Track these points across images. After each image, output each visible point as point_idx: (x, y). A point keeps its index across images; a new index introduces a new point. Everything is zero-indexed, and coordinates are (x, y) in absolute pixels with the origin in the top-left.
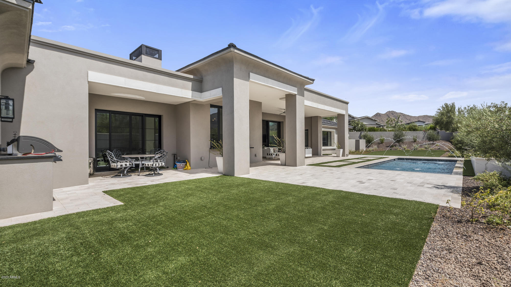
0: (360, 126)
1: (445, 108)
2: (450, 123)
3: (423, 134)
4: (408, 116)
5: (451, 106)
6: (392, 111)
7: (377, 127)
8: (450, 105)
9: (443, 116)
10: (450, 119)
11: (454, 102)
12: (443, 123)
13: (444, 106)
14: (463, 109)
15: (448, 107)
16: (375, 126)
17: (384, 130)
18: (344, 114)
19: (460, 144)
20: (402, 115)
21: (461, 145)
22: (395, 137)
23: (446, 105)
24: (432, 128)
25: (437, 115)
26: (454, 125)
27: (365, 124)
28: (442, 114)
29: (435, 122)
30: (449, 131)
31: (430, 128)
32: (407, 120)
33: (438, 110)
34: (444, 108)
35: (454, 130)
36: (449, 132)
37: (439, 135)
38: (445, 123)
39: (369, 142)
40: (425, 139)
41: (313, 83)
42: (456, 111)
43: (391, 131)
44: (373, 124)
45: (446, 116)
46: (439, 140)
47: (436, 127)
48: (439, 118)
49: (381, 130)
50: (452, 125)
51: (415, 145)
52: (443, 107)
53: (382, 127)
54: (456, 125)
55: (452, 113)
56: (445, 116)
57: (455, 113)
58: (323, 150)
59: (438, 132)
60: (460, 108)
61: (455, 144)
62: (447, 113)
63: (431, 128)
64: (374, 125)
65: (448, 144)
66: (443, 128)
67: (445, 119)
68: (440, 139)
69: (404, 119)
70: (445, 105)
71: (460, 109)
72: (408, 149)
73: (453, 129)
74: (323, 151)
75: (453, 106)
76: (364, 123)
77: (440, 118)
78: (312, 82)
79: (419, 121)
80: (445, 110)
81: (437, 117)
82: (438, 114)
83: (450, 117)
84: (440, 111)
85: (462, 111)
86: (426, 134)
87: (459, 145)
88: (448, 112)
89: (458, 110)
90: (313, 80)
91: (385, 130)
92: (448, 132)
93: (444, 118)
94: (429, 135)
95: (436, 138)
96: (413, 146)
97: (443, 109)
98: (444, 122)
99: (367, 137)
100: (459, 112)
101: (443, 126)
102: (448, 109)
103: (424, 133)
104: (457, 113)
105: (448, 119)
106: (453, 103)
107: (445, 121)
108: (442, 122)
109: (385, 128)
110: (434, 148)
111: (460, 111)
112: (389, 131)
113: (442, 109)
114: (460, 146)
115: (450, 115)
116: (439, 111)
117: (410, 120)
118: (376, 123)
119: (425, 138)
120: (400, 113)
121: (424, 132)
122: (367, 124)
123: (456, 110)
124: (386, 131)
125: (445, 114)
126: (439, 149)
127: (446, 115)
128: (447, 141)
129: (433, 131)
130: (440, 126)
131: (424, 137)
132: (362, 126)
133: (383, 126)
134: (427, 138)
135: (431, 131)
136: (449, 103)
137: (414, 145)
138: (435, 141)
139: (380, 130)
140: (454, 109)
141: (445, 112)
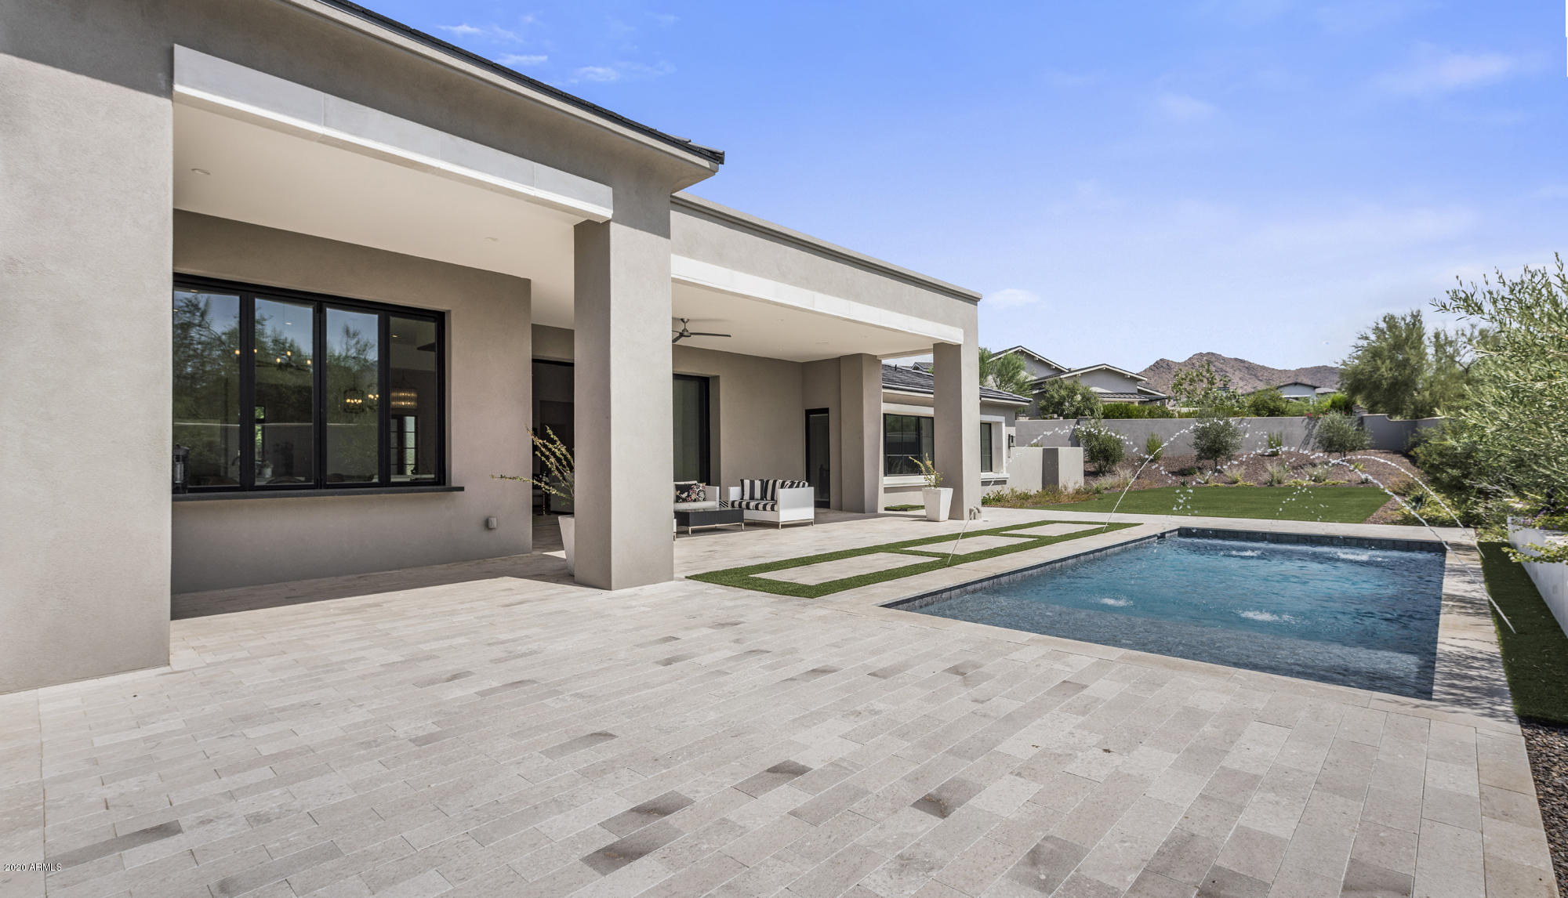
0: (1079, 398)
1: (1385, 333)
2: (1404, 388)
3: (1306, 428)
4: (1264, 368)
5: (1407, 325)
6: (1208, 353)
7: (1140, 402)
8: (1404, 319)
9: (1379, 362)
10: (1407, 372)
11: (1419, 311)
12: (1377, 386)
13: (1380, 326)
14: (1452, 335)
15: (1396, 327)
16: (1136, 400)
17: (1163, 412)
18: (960, 343)
19: (1453, 467)
20: (1242, 364)
21: (1455, 472)
22: (1199, 438)
23: (1390, 321)
24: (1338, 404)
25: (1358, 358)
26: (1419, 393)
27: (1095, 393)
28: (1375, 354)
29: (1351, 385)
30: (1401, 413)
31: (1331, 406)
32: (1259, 382)
33: (1359, 338)
34: (1382, 331)
35: (1421, 411)
36: (1402, 420)
37: (1363, 429)
38: (1387, 385)
39: (1102, 457)
40: (1311, 443)
41: (713, 172)
42: (1427, 342)
43: (1189, 415)
44: (1127, 394)
45: (1391, 361)
46: (1364, 449)
47: (1354, 403)
48: (1361, 367)
49: (1151, 415)
50: (1412, 395)
51: (1272, 468)
52: (1377, 328)
53: (1158, 403)
54: (1427, 394)
55: (1411, 349)
56: (1388, 362)
57: (1424, 349)
58: (887, 490)
59: (1362, 419)
60: (1440, 330)
61: (1432, 466)
62: (1394, 349)
63: (1335, 406)
64: (1132, 394)
65: (1400, 463)
66: (1379, 405)
67: (1385, 371)
68: (1368, 445)
69: (1250, 378)
70: (1385, 321)
71: (1442, 336)
72: (1248, 483)
73: (1416, 408)
74: (885, 492)
75: (1414, 324)
76: (1094, 389)
77: (1368, 369)
78: (706, 163)
79: (1296, 384)
80: (1385, 339)
81: (1357, 367)
82: (1360, 353)
83: (1405, 365)
84: (1368, 344)
85: (1451, 343)
86: (1317, 427)
87: (1449, 471)
88: (1398, 346)
89: (1433, 340)
90: (717, 157)
91: (1167, 415)
92: (1398, 418)
93: (1383, 370)
94: (1329, 428)
95: (1353, 440)
96: (1266, 470)
97: (1378, 337)
98: (1384, 382)
99: (1097, 439)
100: (1439, 347)
101: (1377, 396)
102: (1396, 337)
103: (1308, 424)
104: (1430, 351)
105: (1396, 374)
106: (1415, 314)
107: (1386, 379)
108: (1375, 382)
109: (1169, 406)
110: (1347, 478)
111: (1443, 342)
112: (1181, 416)
113: (1373, 337)
114: (1454, 478)
115: (1406, 356)
116: (1365, 343)
117: (1268, 381)
118: (1138, 389)
119: (1312, 441)
120: (1236, 359)
121: (1310, 418)
122: (1107, 394)
123: (1425, 338)
124: (1171, 417)
125: (1386, 353)
126: (1363, 483)
127: (1391, 358)
128: (1395, 452)
129: (1343, 414)
130: (1367, 398)
131: (1307, 436)
132: (1088, 399)
133: (1164, 398)
134: (1320, 442)
135: (1336, 416)
136: (1402, 312)
137: (1270, 468)
138: (1350, 451)
139: (1149, 414)
140: (1420, 337)
141: (1384, 344)
